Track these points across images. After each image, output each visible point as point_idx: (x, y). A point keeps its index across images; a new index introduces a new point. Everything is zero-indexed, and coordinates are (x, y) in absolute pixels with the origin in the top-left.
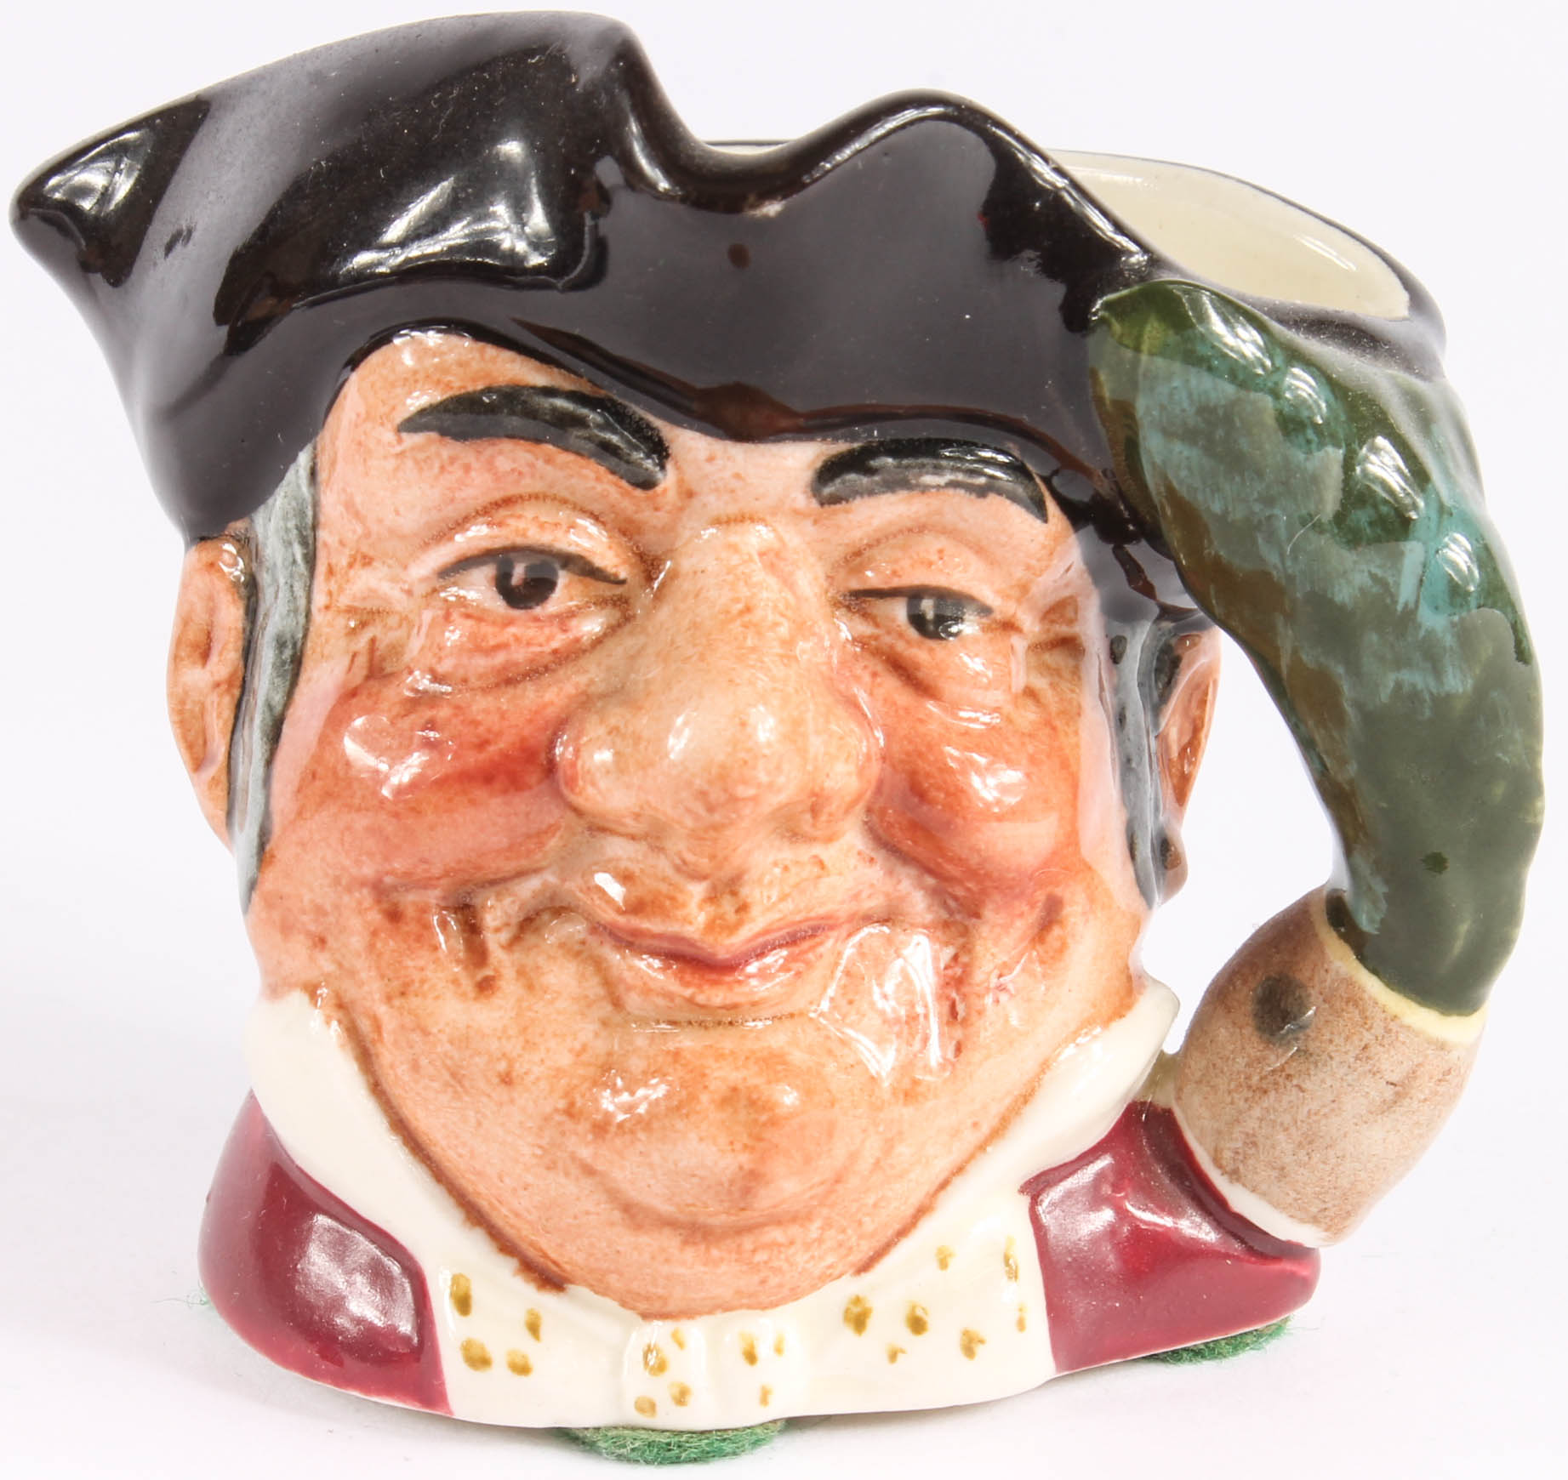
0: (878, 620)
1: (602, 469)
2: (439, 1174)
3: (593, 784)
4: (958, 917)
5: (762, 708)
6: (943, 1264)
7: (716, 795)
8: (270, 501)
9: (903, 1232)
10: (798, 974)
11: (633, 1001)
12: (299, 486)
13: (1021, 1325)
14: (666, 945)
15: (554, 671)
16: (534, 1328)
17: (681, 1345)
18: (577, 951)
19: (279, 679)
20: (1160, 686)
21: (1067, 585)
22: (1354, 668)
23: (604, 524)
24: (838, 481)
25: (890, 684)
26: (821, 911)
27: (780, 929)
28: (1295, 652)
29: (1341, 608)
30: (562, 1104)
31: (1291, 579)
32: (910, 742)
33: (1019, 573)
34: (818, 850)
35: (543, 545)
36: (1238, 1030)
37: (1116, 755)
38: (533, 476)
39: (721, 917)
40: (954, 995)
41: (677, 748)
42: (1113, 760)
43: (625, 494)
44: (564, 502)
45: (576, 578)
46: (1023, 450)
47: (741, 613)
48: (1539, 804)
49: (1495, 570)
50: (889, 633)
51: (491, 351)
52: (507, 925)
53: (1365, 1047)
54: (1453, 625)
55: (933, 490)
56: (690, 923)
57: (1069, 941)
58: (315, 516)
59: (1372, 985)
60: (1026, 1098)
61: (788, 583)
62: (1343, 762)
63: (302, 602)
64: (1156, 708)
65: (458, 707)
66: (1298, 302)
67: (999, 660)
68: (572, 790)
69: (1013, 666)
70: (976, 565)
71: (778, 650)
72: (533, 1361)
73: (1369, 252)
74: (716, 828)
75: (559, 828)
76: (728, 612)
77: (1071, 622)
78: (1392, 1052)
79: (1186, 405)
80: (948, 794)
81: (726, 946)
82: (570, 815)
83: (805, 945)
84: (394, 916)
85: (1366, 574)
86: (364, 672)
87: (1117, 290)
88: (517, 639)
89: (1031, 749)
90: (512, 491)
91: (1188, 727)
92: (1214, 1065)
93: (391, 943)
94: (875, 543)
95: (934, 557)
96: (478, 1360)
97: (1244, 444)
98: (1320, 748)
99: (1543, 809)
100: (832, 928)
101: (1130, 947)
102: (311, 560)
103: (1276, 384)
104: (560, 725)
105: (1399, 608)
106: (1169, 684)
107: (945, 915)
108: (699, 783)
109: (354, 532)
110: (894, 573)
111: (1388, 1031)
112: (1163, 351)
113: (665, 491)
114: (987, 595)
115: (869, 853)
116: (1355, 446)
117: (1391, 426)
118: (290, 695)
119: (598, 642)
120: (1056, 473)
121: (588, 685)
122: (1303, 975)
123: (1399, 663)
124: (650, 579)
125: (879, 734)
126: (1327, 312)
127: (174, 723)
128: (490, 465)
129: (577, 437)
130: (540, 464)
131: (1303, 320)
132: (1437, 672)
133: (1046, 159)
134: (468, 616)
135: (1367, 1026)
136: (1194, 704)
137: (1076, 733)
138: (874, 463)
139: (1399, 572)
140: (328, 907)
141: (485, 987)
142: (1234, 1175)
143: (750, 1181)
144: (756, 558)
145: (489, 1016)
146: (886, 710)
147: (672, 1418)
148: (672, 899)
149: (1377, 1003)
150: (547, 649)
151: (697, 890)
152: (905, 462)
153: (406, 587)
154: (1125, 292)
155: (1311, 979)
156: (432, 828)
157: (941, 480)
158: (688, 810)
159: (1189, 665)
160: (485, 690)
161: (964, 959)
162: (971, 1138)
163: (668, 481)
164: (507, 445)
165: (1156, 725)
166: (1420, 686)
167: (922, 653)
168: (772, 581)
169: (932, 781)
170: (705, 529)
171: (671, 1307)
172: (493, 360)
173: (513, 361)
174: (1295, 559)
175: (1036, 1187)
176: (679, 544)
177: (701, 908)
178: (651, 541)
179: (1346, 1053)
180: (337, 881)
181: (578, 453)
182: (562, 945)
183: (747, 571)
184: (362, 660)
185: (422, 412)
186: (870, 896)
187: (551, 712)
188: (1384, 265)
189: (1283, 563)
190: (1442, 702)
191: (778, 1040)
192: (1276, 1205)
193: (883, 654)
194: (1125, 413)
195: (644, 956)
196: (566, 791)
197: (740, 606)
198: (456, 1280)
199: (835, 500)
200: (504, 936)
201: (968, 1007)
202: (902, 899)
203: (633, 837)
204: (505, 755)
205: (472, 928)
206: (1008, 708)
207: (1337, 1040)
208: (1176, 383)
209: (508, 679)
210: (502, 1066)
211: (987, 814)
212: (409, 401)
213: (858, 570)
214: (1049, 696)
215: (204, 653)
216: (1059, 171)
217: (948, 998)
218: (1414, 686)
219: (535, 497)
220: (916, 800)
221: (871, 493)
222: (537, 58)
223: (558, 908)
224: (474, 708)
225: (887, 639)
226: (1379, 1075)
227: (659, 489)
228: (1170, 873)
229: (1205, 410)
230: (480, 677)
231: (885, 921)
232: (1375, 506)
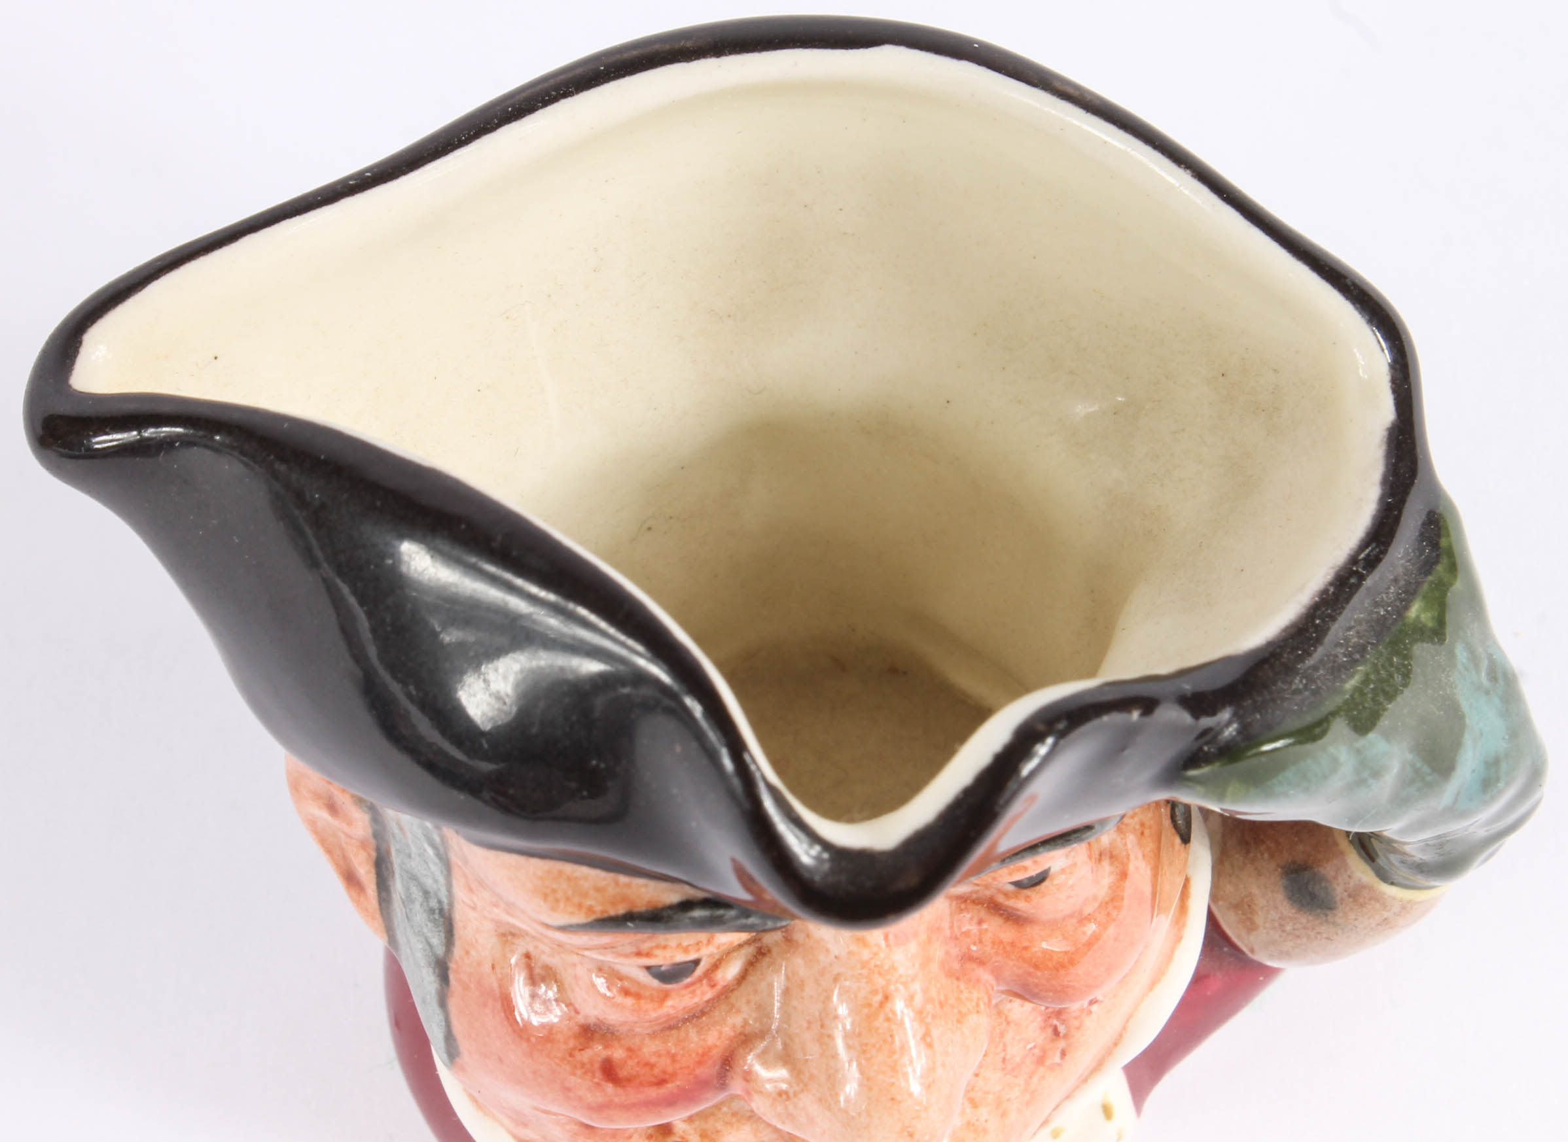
15: (709, 1016)
25: (994, 925)
40: (1055, 1022)
47: (882, 1004)
53: (1385, 919)
59: (1391, 891)
78: (1407, 915)
111: (1404, 908)
119: (741, 978)
121: (743, 1025)
122: (1327, 871)
135: (1386, 909)
146: (994, 950)
149: (1395, 898)
150: (701, 1000)
160: (653, 1036)
172: (628, 885)
179: (1369, 923)
187: (716, 1052)
193: (984, 902)
197: (879, 998)
201: (1068, 1028)
207: (1362, 919)
209: (670, 1026)
217: (1050, 1025)
224: (645, 1050)
230: (646, 1028)
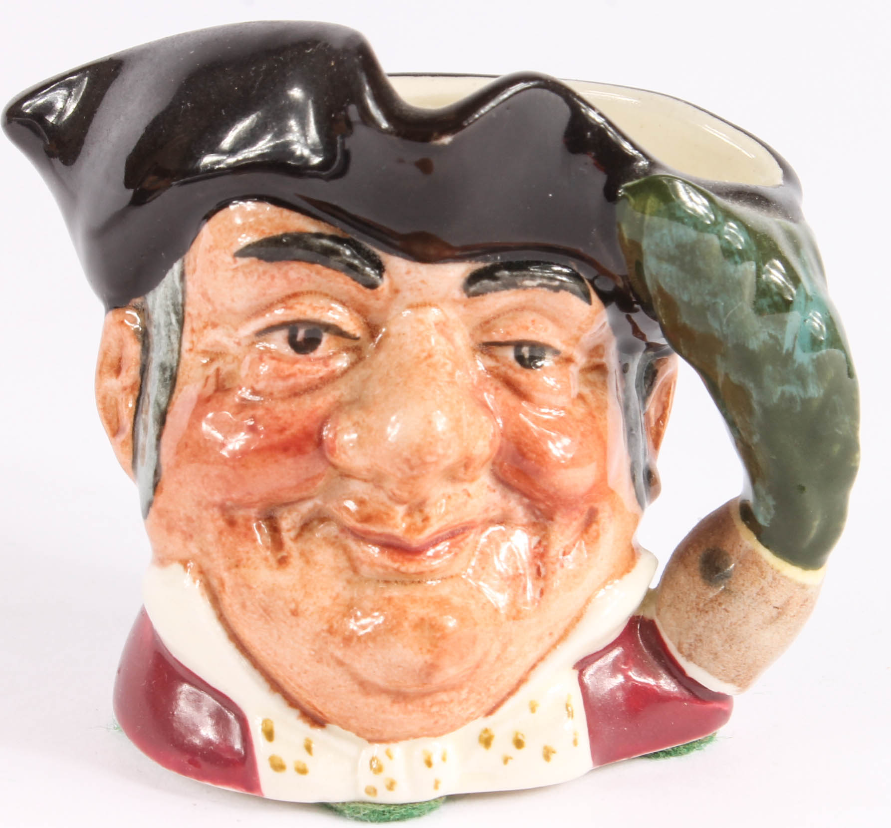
0: (498, 358)
1: (348, 278)
2: (255, 663)
3: (345, 453)
4: (541, 520)
5: (439, 412)
6: (533, 710)
7: (415, 461)
8: (157, 289)
9: (511, 693)
10: (456, 554)
11: (365, 570)
12: (173, 281)
13: (575, 742)
14: (383, 539)
15: (321, 388)
16: (309, 749)
17: (390, 757)
18: (332, 542)
19: (163, 389)
20: (647, 386)
21: (599, 337)
22: (759, 385)
23: (348, 307)
24: (478, 284)
25: (506, 393)
26: (467, 519)
27: (445, 530)
28: (727, 375)
29: (753, 352)
30: (326, 627)
31: (725, 337)
32: (517, 426)
33: (575, 331)
34: (466, 486)
35: (315, 319)
36: (691, 578)
37: (625, 429)
38: (309, 281)
39: (414, 524)
40: (539, 563)
41: (393, 435)
42: (624, 430)
43: (360, 291)
44: (326, 295)
45: (332, 337)
46: (579, 266)
47: (426, 358)
48: (857, 456)
49: (835, 330)
50: (504, 365)
51: (286, 212)
52: (294, 527)
53: (762, 589)
54: (813, 360)
55: (530, 289)
56: (397, 528)
57: (601, 532)
58: (183, 298)
59: (766, 555)
60: (578, 618)
61: (450, 339)
62: (751, 434)
63: (176, 346)
64: (644, 399)
65: (267, 409)
66: (727, 181)
67: (564, 379)
68: (333, 455)
69: (572, 383)
70: (551, 328)
71: (447, 379)
72: (310, 767)
73: (760, 146)
74: (414, 478)
75: (324, 476)
76: (418, 357)
77: (601, 356)
78: (777, 591)
79: (669, 243)
80: (538, 455)
81: (416, 540)
82: (330, 469)
83: (459, 538)
84: (232, 523)
85: (766, 333)
86: (214, 388)
87: (631, 180)
88: (301, 371)
89: (582, 429)
90: (297, 290)
91: (660, 408)
92: (678, 597)
93: (231, 538)
94: (497, 316)
95: (529, 324)
96: (278, 766)
97: (701, 264)
98: (739, 426)
99: (859, 459)
100: (473, 528)
101: (633, 533)
102: (181, 323)
103: (719, 231)
104: (324, 420)
105: (784, 352)
106: (652, 384)
107: (534, 519)
108: (406, 454)
109: (207, 309)
110: (508, 333)
111: (774, 579)
112: (658, 213)
113: (383, 290)
114: (557, 344)
115: (493, 487)
116: (761, 264)
117: (779, 252)
118: (170, 398)
119: (345, 372)
120: (596, 277)
121: (340, 397)
122: (727, 547)
123: (784, 381)
124: (373, 336)
125: (499, 421)
126: (743, 187)
127: (99, 409)
128: (286, 276)
129: (335, 261)
130: (313, 275)
131: (731, 192)
132: (804, 386)
133: (593, 108)
134: (273, 358)
135: (763, 577)
136: (664, 394)
137: (605, 419)
138: (498, 274)
139: (784, 332)
140: (194, 518)
141: (283, 562)
142: (689, 657)
143: (431, 669)
144: (433, 327)
145: (286, 578)
146: (503, 408)
147: (385, 797)
148: (387, 514)
149: (768, 564)
150: (317, 376)
151: (401, 510)
152: (515, 273)
153: (237, 340)
154: (636, 182)
155: (732, 550)
156: (254, 476)
157: (535, 283)
158: (399, 469)
159: (662, 374)
160: (283, 399)
161: (544, 543)
162: (548, 641)
163: (384, 284)
164: (295, 265)
165: (644, 407)
166: (795, 393)
167: (522, 376)
168: (442, 340)
169: (529, 448)
170: (404, 311)
171: (385, 736)
172: (288, 218)
173: (299, 218)
174: (728, 326)
175: (582, 665)
176: (390, 318)
177: (403, 520)
178: (374, 317)
179: (752, 591)
180: (199, 504)
181: (335, 269)
182: (325, 539)
183: (428, 334)
184: (212, 381)
185: (249, 246)
186: (493, 510)
187: (320, 412)
188: (768, 153)
189: (721, 328)
190: (806, 402)
191: (445, 591)
192: (713, 673)
193: (501, 377)
194: (636, 247)
195: (370, 546)
196: (328, 455)
197: (425, 354)
198: (266, 722)
199: (476, 294)
200: (293, 534)
201: (547, 571)
202: (511, 511)
203: (365, 481)
204: (294, 436)
205: (275, 530)
206: (569, 406)
207: (747, 584)
208: (665, 231)
209: (295, 393)
210: (293, 606)
211: (559, 465)
212: (240, 240)
213: (488, 331)
214: (590, 398)
215: (118, 371)
216: (601, 115)
217: (536, 565)
218: (791, 394)
219: (310, 293)
220: (520, 458)
221: (496, 290)
222: (311, 50)
223: (323, 519)
224: (277, 410)
225: (503, 369)
226: (769, 603)
227: (379, 289)
228: (652, 489)
229: (680, 246)
230: (281, 392)
231: (501, 523)
232: (771, 297)
